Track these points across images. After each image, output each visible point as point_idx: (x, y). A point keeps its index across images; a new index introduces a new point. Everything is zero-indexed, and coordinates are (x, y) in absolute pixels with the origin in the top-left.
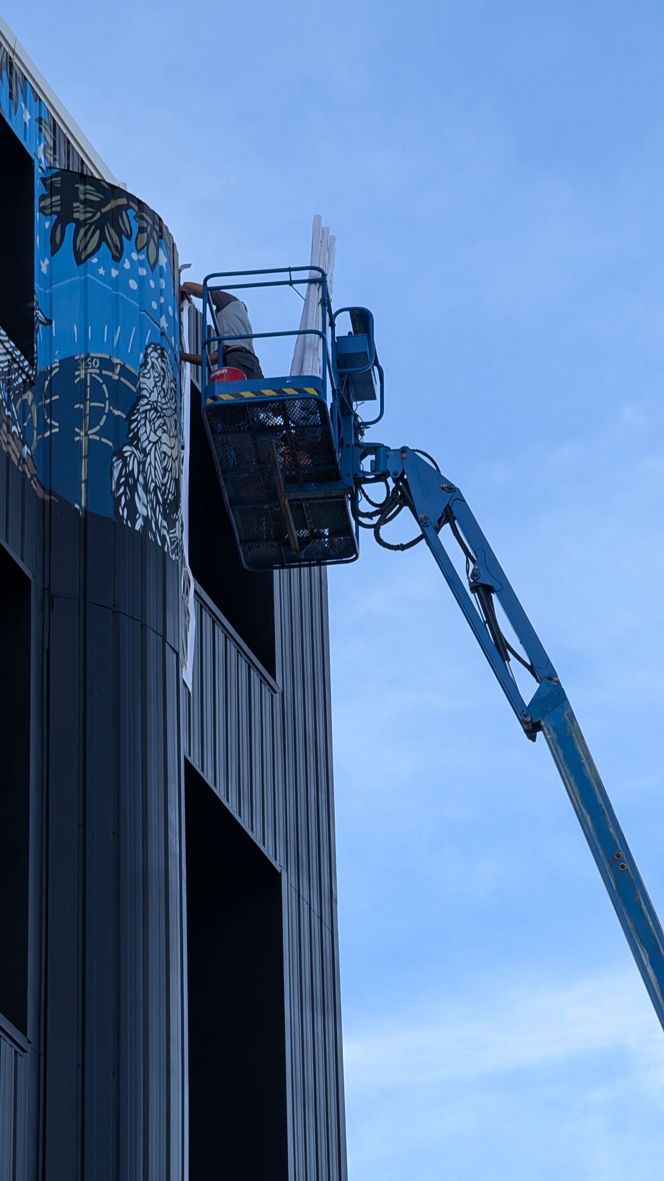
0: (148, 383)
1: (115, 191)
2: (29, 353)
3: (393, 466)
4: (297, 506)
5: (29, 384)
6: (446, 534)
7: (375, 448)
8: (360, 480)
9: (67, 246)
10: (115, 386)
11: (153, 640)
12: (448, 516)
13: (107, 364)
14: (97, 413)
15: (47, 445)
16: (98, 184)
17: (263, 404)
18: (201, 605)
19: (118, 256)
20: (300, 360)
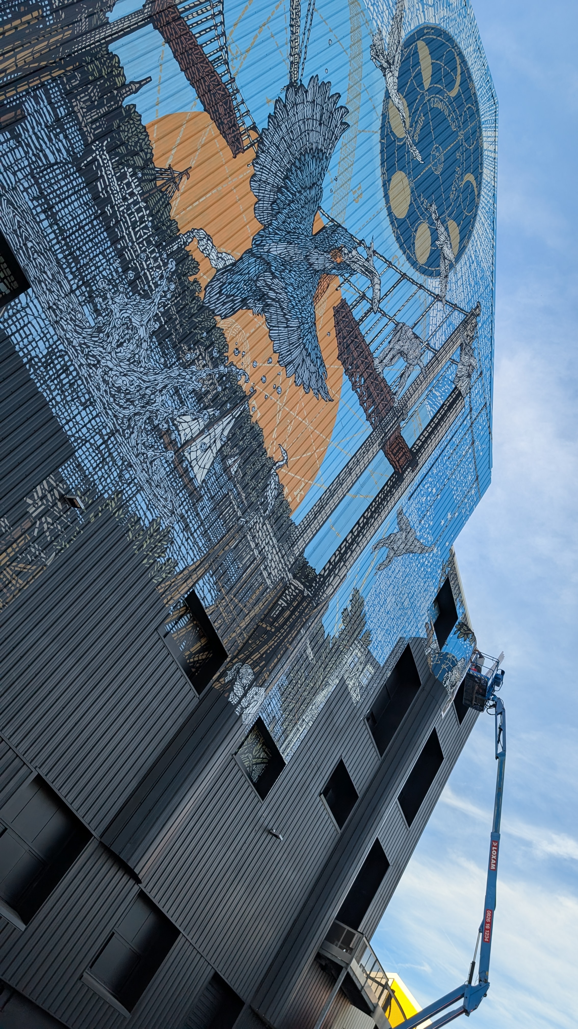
0: (459, 663)
1: (470, 630)
2: (441, 648)
3: (496, 700)
4: (476, 697)
5: (438, 653)
6: (499, 716)
7: (494, 695)
8: (489, 699)
9: (457, 635)
10: (453, 661)
11: (438, 706)
12: (501, 713)
13: (454, 657)
14: (447, 664)
15: (436, 664)
16: (468, 627)
17: (477, 678)
18: (452, 705)
19: (465, 640)
20: (487, 673)
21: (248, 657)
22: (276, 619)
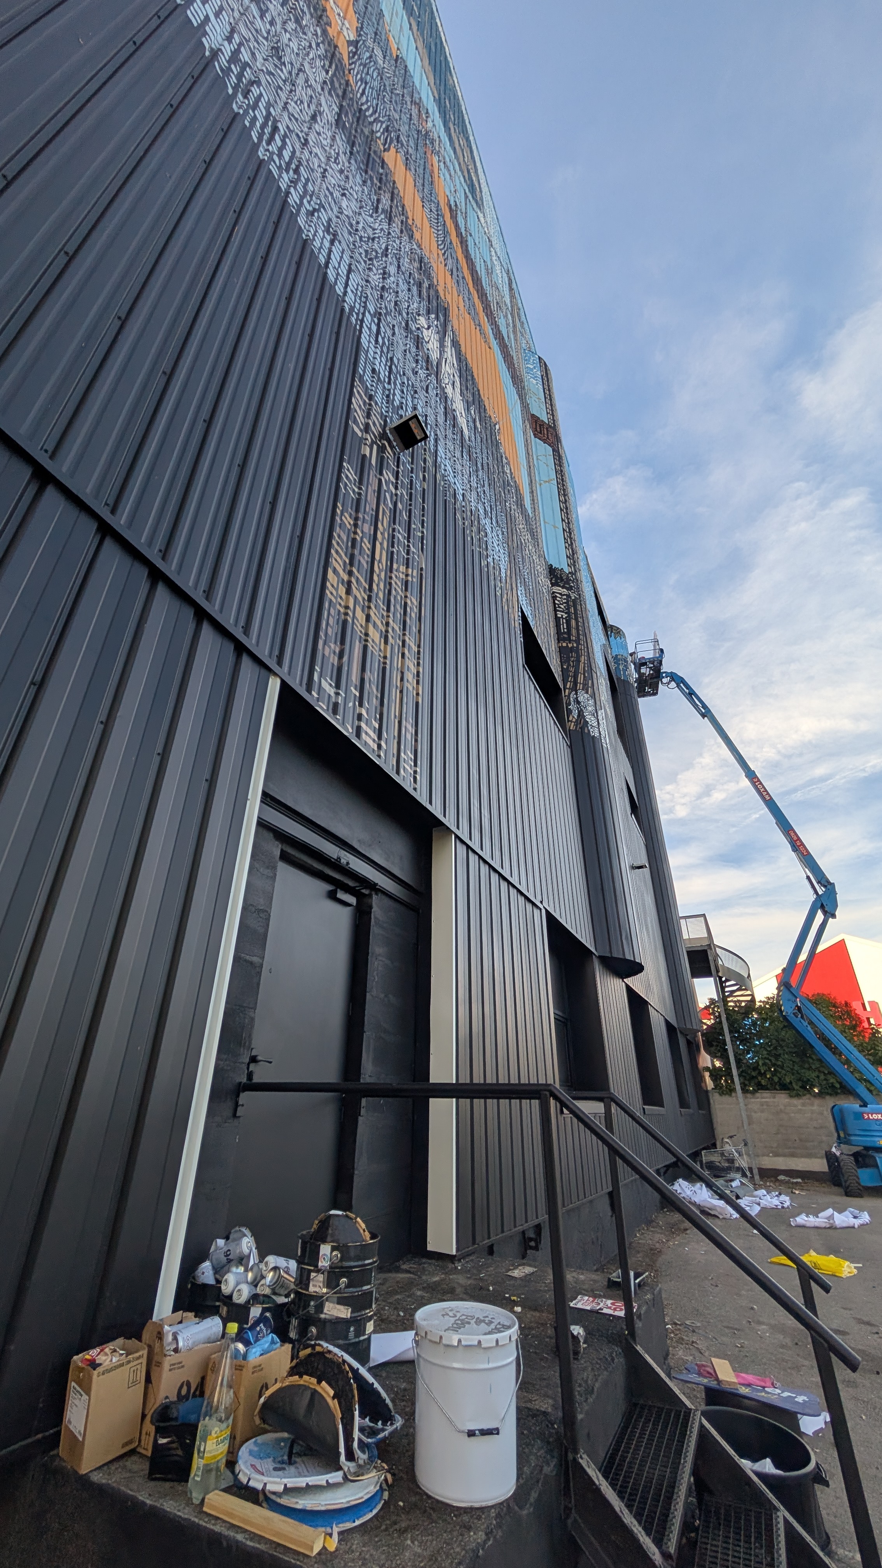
21: (575, 683)
22: (569, 632)
